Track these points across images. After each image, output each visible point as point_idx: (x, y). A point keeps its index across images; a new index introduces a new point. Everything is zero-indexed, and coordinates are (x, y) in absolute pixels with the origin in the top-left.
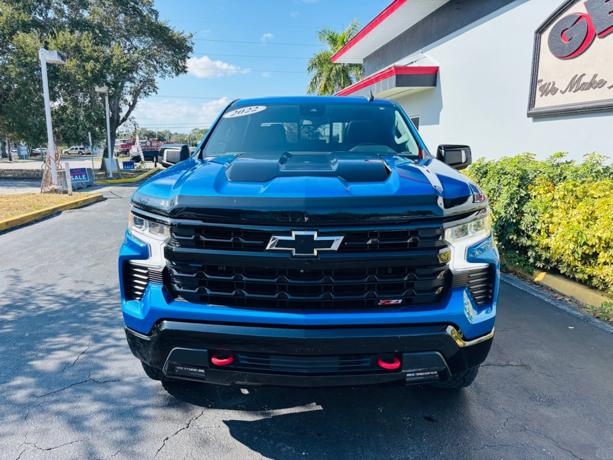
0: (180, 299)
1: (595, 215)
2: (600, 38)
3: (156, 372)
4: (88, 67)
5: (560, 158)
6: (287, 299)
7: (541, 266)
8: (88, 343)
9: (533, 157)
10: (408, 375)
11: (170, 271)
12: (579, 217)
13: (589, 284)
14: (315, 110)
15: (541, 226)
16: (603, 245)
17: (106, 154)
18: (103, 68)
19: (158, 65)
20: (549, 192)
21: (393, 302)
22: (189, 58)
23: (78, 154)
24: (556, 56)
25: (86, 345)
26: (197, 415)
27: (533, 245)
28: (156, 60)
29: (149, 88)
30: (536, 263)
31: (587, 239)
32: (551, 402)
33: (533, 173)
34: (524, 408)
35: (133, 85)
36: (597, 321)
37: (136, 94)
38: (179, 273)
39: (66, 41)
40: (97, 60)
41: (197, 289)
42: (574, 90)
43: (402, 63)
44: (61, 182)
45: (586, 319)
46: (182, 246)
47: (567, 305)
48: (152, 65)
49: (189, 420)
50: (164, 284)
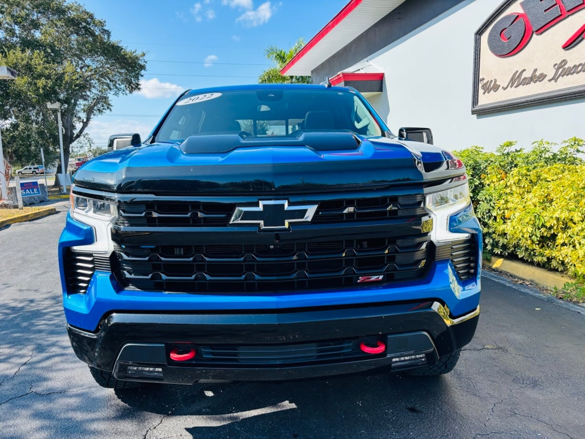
0: (131, 288)
1: (551, 198)
2: (537, 35)
3: (107, 379)
4: (40, 84)
5: (509, 147)
6: (255, 280)
7: (499, 253)
8: (31, 353)
9: (481, 150)
10: (394, 360)
11: (119, 256)
12: (535, 200)
13: (548, 267)
14: (273, 95)
15: (497, 213)
16: (561, 226)
17: (59, 170)
18: (55, 84)
19: (111, 83)
20: (502, 180)
21: (374, 278)
22: (142, 76)
23: (32, 173)
24: (497, 55)
25: (27, 356)
26: (155, 424)
27: (490, 232)
28: (109, 78)
29: (103, 106)
30: (494, 250)
31: (545, 221)
32: (535, 384)
33: (484, 163)
34: (509, 391)
35: (86, 102)
36: (561, 301)
37: (89, 111)
38: (128, 256)
39: (17, 59)
40: (48, 77)
41: (151, 275)
42: (515, 85)
43: (350, 70)
44: (12, 198)
45: (549, 301)
46: (132, 225)
47: (529, 288)
48: (105, 83)
49: (146, 431)
50: (112, 271)
